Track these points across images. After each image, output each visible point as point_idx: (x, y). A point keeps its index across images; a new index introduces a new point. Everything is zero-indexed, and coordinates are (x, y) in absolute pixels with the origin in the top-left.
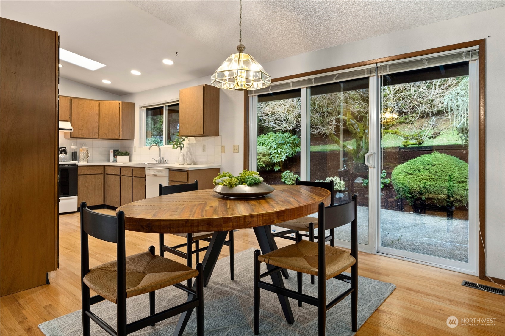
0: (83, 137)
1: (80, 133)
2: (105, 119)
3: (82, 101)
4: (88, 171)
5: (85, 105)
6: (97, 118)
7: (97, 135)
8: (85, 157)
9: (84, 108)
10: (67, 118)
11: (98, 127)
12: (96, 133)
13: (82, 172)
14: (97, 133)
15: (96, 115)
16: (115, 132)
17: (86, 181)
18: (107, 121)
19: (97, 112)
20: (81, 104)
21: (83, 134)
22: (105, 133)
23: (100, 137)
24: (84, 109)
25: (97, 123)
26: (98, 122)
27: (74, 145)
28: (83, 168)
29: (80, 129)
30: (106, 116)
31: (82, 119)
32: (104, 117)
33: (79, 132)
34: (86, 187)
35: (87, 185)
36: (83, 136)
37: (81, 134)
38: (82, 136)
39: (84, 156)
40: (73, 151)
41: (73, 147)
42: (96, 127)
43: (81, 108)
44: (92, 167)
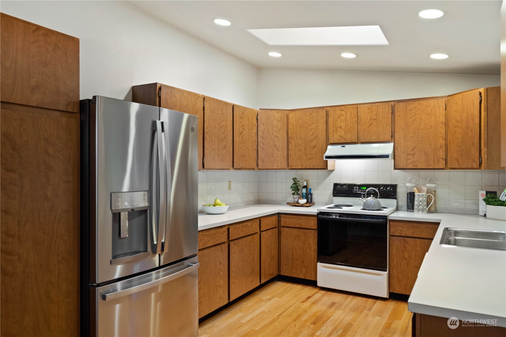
0: (415, 167)
1: (411, 161)
2: (455, 132)
3: (412, 104)
4: (408, 230)
5: (418, 110)
6: (443, 131)
7: (444, 162)
9: (417, 116)
10: (388, 137)
11: (444, 148)
12: (441, 160)
13: (398, 231)
14: (443, 159)
15: (441, 125)
16: (472, 155)
17: (405, 247)
18: (459, 133)
19: (443, 119)
20: (411, 110)
21: (416, 162)
22: (456, 159)
23: (449, 166)
24: (416, 118)
25: (443, 139)
26: (444, 137)
28: (400, 224)
29: (409, 155)
30: (458, 124)
31: (413, 136)
32: (455, 127)
33: (408, 160)
34: (404, 258)
35: (406, 255)
36: (416, 165)
37: (412, 163)
38: (413, 165)
40: (409, 192)
41: (408, 184)
42: (441, 147)
43: (411, 118)
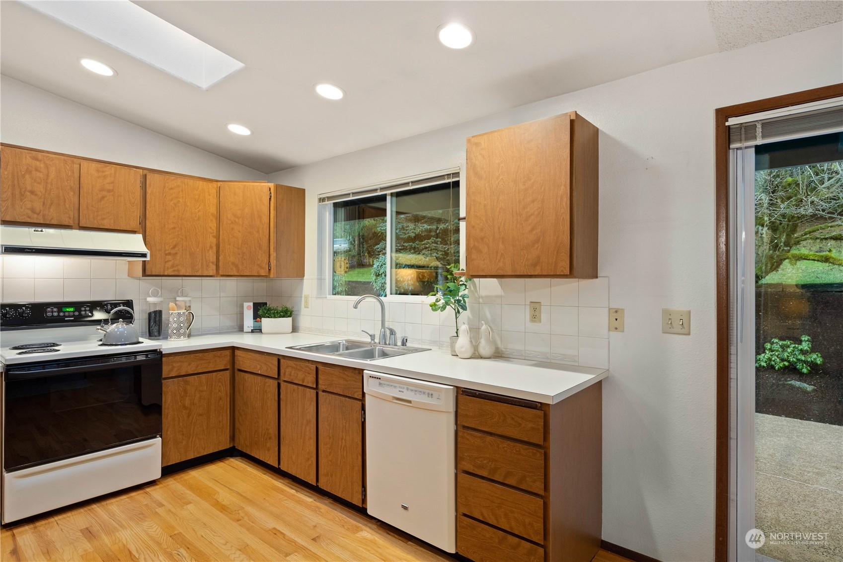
0: (176, 273)
1: (170, 263)
2: (233, 229)
3: (173, 180)
4: (189, 365)
5: (182, 191)
6: (213, 225)
7: (214, 267)
8: (182, 325)
9: (181, 200)
10: (134, 224)
11: (215, 248)
12: (211, 264)
13: (175, 369)
14: (213, 263)
15: (211, 217)
16: (258, 259)
17: (185, 391)
18: (239, 231)
19: (213, 210)
20: (172, 189)
21: (177, 265)
22: (233, 263)
23: (221, 273)
24: (179, 202)
25: (214, 237)
26: (215, 234)
27: (155, 295)
28: (178, 358)
29: (170, 254)
30: (237, 220)
31: (174, 228)
32: (232, 223)
33: (166, 262)
34: (185, 407)
35: (187, 402)
36: (178, 271)
37: (173, 266)
38: (174, 271)
39: (181, 322)
40: (152, 310)
41: (151, 299)
42: (211, 247)
43: (172, 200)
44: (200, 355)
